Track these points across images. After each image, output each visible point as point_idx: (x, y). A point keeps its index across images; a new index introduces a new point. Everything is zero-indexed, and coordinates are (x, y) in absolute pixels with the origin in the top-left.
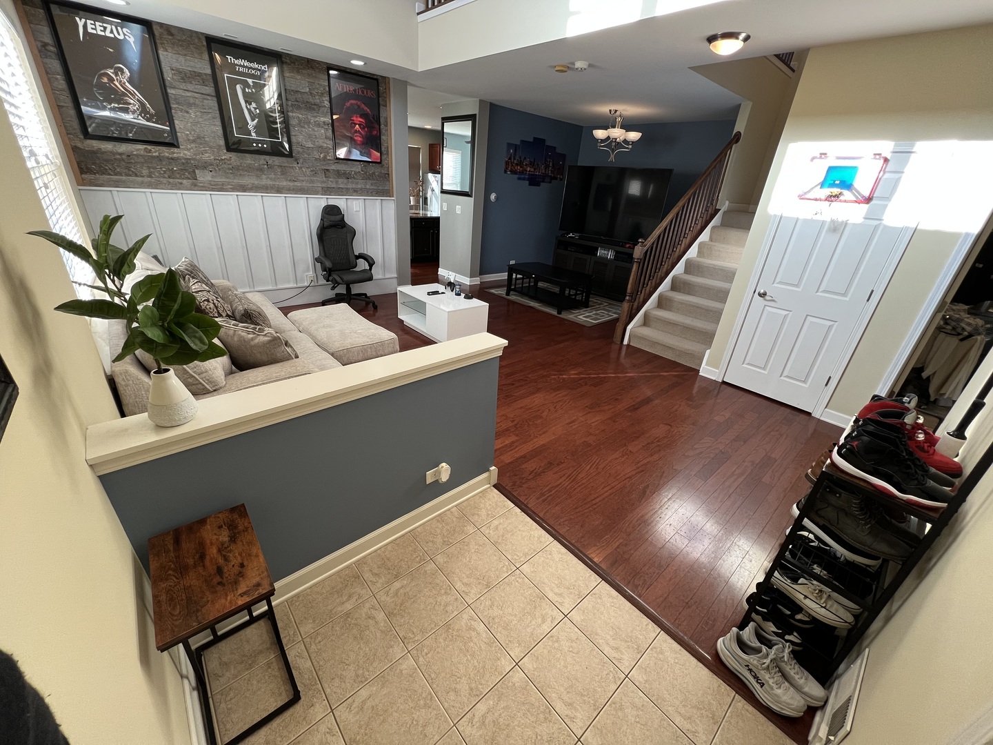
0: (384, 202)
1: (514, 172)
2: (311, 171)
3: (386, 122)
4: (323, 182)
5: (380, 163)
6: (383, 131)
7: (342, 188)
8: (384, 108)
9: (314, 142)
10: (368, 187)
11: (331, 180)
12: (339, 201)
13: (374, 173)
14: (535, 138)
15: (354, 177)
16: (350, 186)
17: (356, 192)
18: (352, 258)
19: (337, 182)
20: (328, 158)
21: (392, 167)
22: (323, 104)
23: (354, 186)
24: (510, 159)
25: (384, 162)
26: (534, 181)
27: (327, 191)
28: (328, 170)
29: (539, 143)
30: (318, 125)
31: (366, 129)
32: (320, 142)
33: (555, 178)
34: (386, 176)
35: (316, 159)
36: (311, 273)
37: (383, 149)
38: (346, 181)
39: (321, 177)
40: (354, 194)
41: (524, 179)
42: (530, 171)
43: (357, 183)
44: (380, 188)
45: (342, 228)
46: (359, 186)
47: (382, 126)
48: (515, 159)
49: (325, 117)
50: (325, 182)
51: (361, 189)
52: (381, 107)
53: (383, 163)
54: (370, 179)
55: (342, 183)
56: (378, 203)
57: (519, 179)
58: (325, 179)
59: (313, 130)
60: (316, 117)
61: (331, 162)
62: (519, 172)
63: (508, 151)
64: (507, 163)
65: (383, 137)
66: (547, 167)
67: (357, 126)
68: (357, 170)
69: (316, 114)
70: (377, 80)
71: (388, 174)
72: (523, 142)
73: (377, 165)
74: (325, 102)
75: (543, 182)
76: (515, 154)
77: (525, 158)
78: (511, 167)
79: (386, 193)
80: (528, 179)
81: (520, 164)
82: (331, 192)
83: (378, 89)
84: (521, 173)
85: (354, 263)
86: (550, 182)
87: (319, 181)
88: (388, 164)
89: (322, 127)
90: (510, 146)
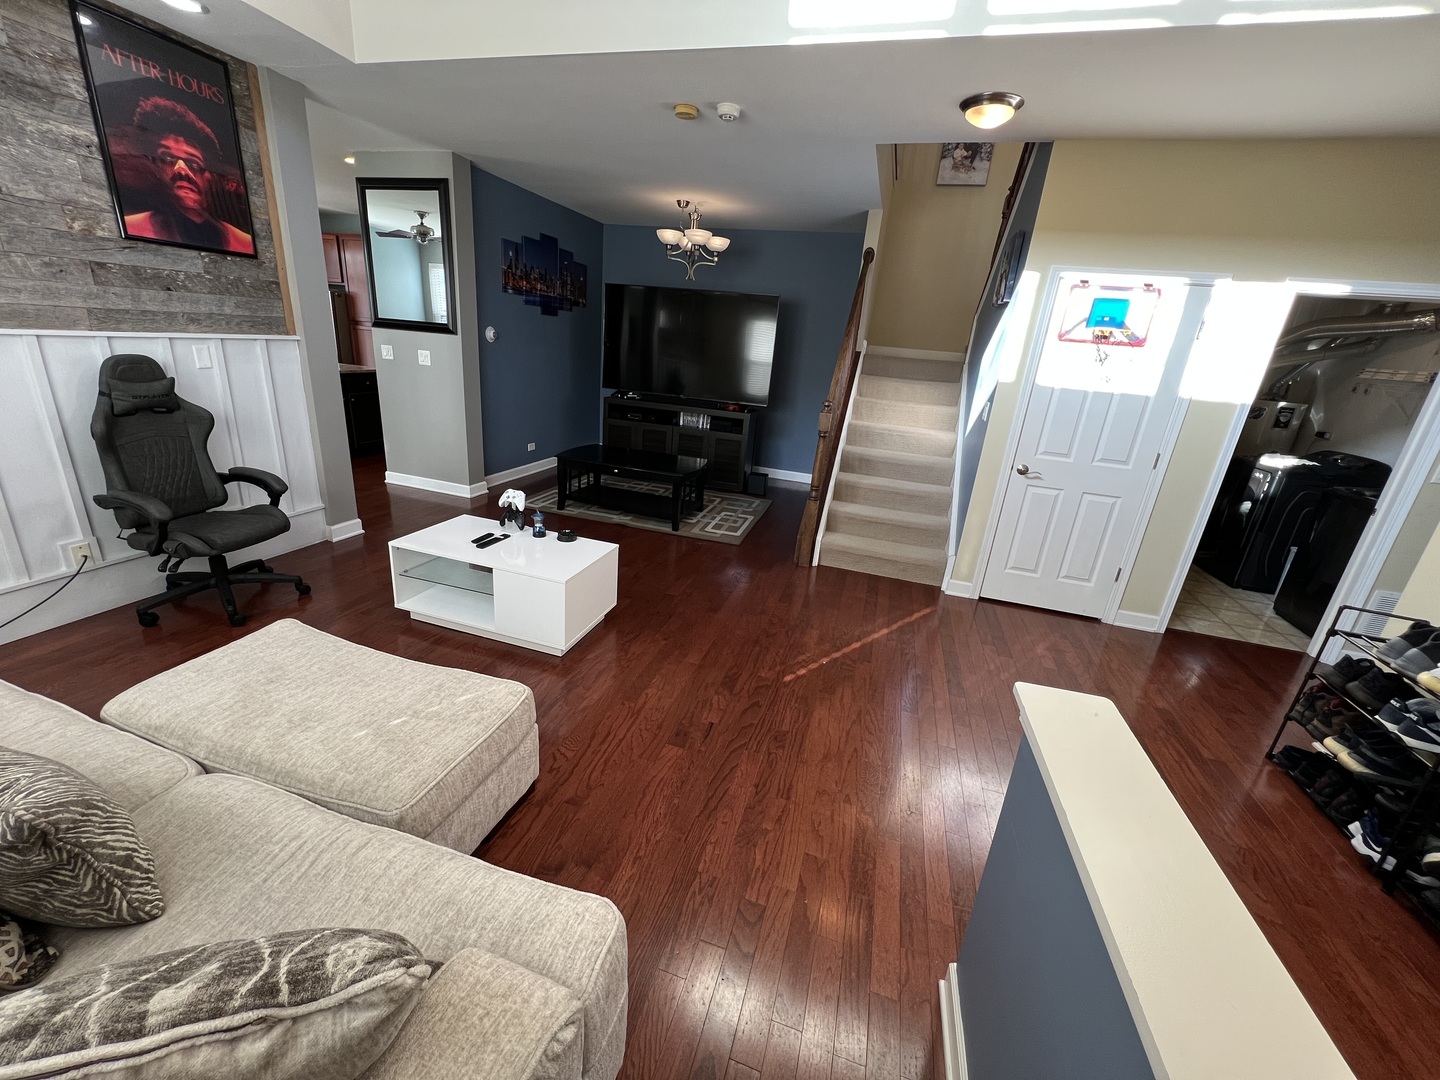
0: (274, 347)
1: (518, 291)
2: (46, 265)
3: (259, 165)
4: (89, 296)
5: (254, 256)
6: (253, 185)
7: (154, 313)
8: (251, 132)
9: (46, 185)
10: (227, 311)
11: (112, 290)
12: (153, 346)
13: (240, 280)
14: (543, 236)
15: (185, 287)
16: (176, 307)
17: (195, 322)
18: (212, 484)
19: (136, 299)
20: (100, 233)
21: (284, 269)
22: (64, 90)
23: (187, 308)
24: (510, 267)
25: (265, 256)
26: (549, 307)
27: (105, 319)
28: (102, 265)
29: (548, 243)
30: (56, 143)
31: (207, 174)
32: (68, 190)
33: (576, 304)
34: (273, 288)
35: (58, 234)
36: (79, 537)
37: (257, 226)
38: (163, 295)
39: (86, 283)
40: (191, 327)
41: (534, 303)
42: (541, 290)
43: (197, 302)
44: (262, 314)
45: (170, 411)
46: (203, 309)
47: (249, 174)
48: (517, 268)
49: (76, 121)
50: (97, 296)
51: (210, 316)
52: (242, 130)
53: (262, 257)
54: (231, 294)
55: (151, 299)
56: (258, 349)
57: (527, 302)
58: (95, 289)
59: (40, 154)
60: (43, 119)
61: (112, 245)
62: (526, 291)
63: (506, 254)
64: (506, 273)
65: (255, 200)
66: (564, 285)
67: (181, 164)
68: (193, 271)
69: (41, 112)
70: (225, 64)
71: (278, 284)
72: (526, 239)
73: (246, 261)
74: (73, 86)
75: (562, 309)
76: (517, 260)
77: (532, 267)
78: (513, 280)
79: (276, 324)
80: (541, 304)
81: (526, 276)
82: (119, 322)
83: (229, 86)
84: (528, 292)
85: (220, 493)
86: (571, 310)
87: (78, 290)
88: (273, 260)
89: (70, 151)
90: (507, 244)
